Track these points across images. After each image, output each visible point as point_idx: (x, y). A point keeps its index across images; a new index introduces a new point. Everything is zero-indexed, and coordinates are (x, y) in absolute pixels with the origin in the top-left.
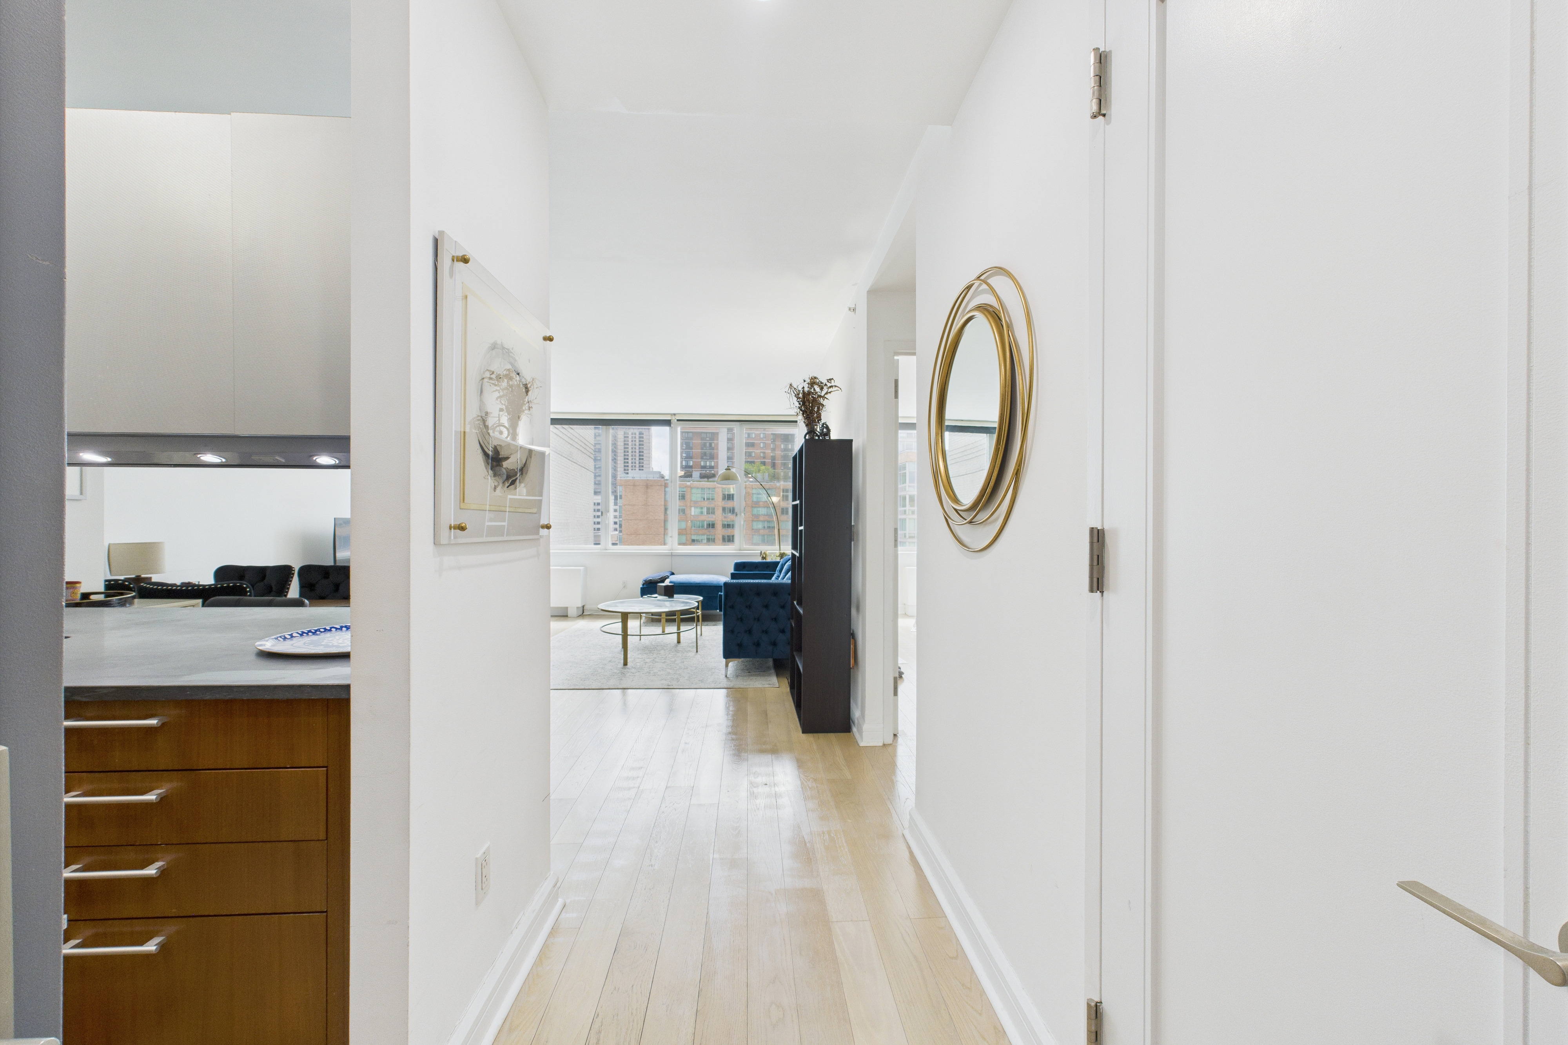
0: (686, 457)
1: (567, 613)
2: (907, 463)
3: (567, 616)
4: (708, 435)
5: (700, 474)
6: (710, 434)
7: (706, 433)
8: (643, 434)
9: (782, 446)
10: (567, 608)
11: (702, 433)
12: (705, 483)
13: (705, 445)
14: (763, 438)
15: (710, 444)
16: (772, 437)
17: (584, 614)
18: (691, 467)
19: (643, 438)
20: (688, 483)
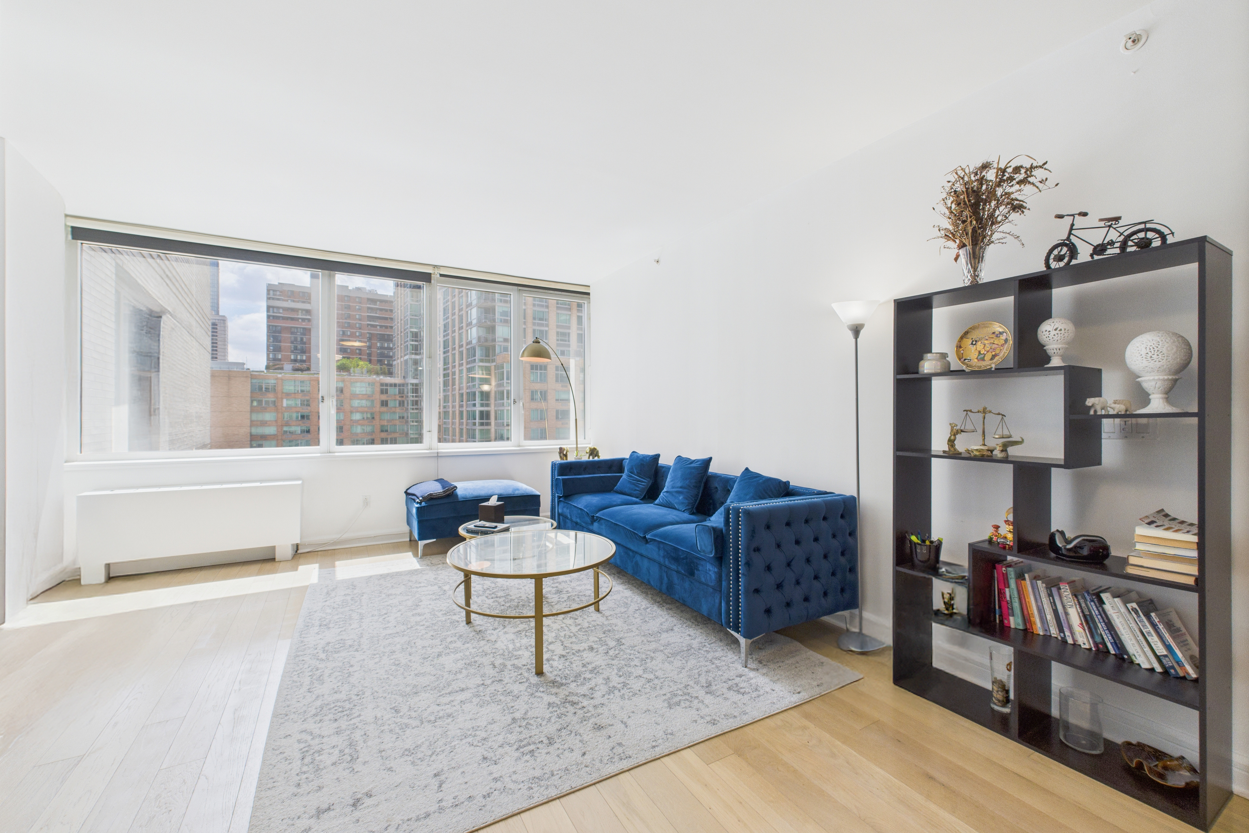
0: (274, 350)
1: (275, 554)
2: (505, 364)
3: (273, 559)
4: (299, 329)
5: (293, 367)
6: (302, 329)
7: (297, 328)
8: (216, 325)
9: (378, 345)
10: (273, 548)
11: (292, 327)
12: (299, 375)
13: (296, 339)
14: (359, 336)
15: (302, 339)
16: (368, 335)
17: (299, 552)
18: (280, 360)
19: (216, 329)
20: (280, 376)
